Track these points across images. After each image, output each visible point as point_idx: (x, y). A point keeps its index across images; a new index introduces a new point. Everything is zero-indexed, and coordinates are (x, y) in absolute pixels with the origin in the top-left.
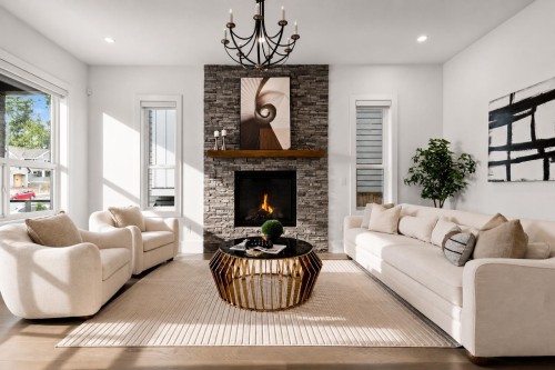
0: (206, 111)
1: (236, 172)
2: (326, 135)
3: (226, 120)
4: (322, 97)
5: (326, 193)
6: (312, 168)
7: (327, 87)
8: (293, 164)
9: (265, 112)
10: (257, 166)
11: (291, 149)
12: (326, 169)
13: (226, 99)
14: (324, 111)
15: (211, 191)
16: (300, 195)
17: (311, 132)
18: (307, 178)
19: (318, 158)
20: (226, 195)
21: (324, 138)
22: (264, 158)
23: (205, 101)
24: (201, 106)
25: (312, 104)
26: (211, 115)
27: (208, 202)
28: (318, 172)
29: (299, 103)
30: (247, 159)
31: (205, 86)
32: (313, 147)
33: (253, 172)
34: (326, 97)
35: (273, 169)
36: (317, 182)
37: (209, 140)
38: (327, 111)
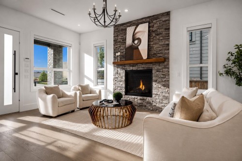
0: (114, 45)
1: (126, 71)
2: (168, 49)
3: (122, 48)
4: (166, 29)
5: (169, 81)
6: (160, 68)
7: (169, 23)
8: (151, 66)
9: (136, 42)
10: (134, 68)
11: (148, 58)
12: (168, 68)
13: (121, 39)
14: (167, 36)
15: (116, 79)
16: (154, 81)
17: (160, 48)
18: (158, 73)
19: (163, 62)
20: (121, 81)
21: (167, 51)
22: (137, 64)
23: (114, 41)
24: (112, 43)
25: (160, 34)
26: (116, 46)
27: (115, 84)
28: (164, 69)
29: (154, 35)
30: (130, 65)
31: (114, 34)
32: (160, 56)
33: (132, 70)
34: (169, 29)
35: (141, 69)
36: (163, 75)
37: (115, 57)
38: (169, 36)
